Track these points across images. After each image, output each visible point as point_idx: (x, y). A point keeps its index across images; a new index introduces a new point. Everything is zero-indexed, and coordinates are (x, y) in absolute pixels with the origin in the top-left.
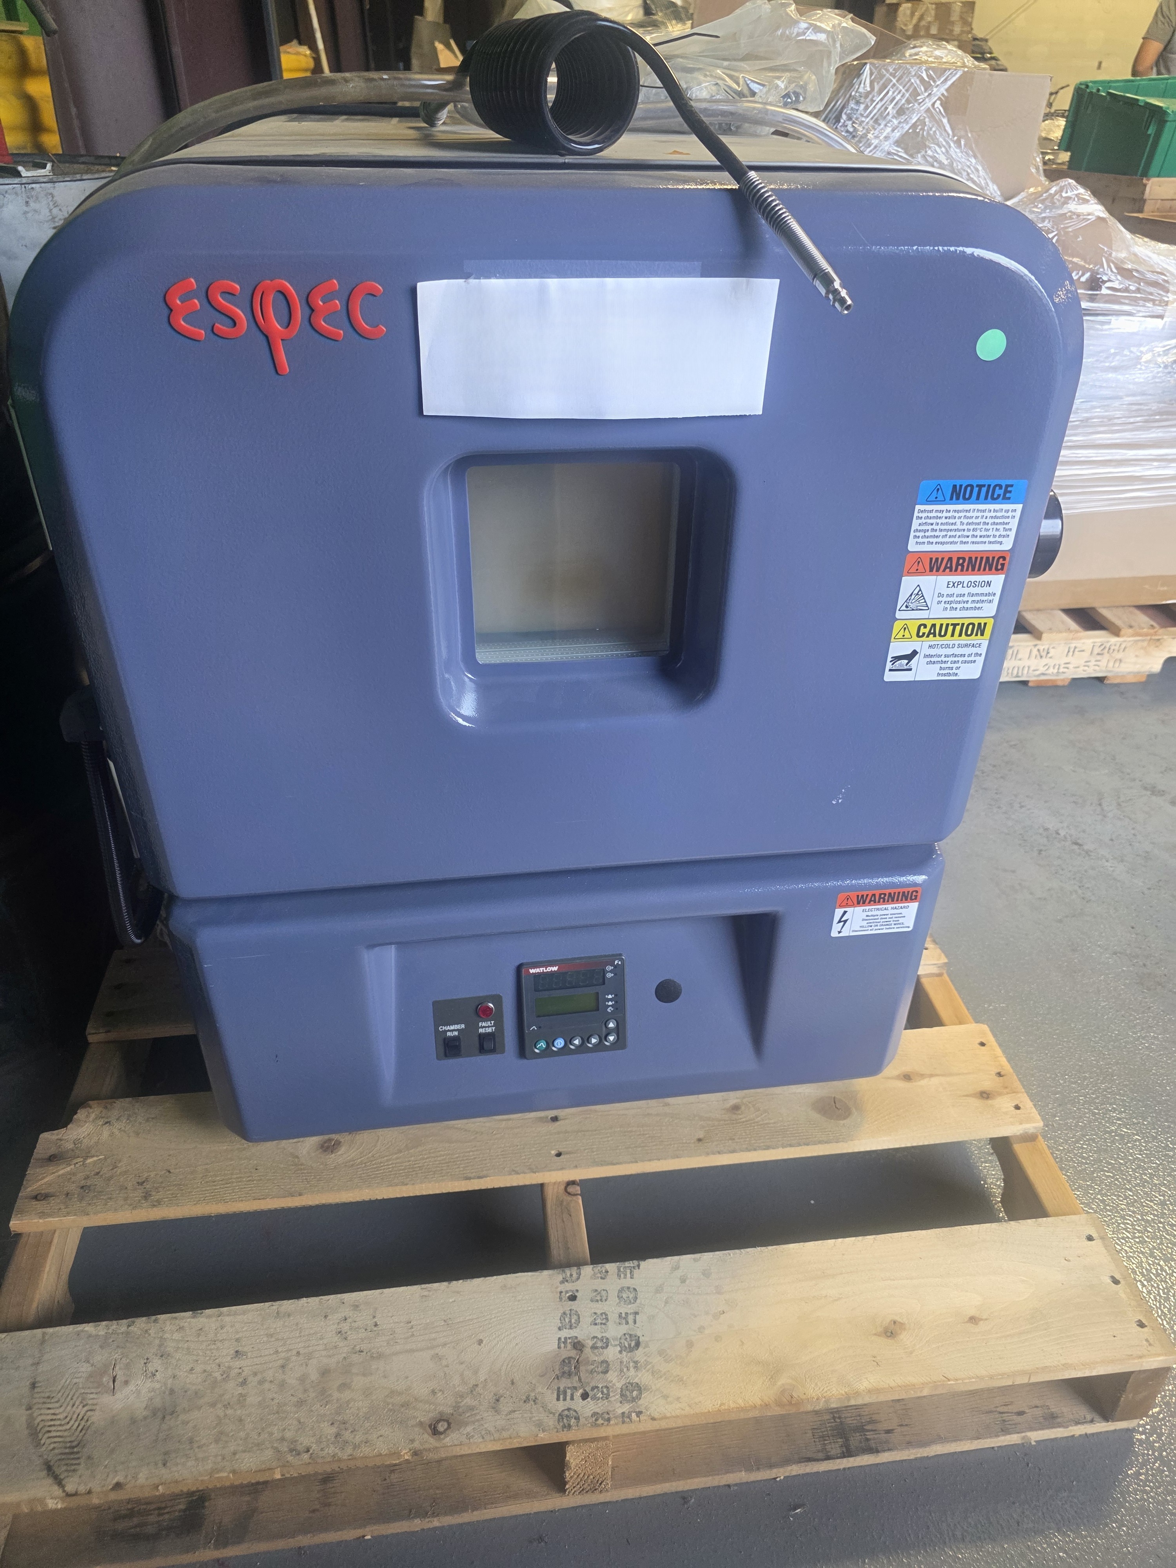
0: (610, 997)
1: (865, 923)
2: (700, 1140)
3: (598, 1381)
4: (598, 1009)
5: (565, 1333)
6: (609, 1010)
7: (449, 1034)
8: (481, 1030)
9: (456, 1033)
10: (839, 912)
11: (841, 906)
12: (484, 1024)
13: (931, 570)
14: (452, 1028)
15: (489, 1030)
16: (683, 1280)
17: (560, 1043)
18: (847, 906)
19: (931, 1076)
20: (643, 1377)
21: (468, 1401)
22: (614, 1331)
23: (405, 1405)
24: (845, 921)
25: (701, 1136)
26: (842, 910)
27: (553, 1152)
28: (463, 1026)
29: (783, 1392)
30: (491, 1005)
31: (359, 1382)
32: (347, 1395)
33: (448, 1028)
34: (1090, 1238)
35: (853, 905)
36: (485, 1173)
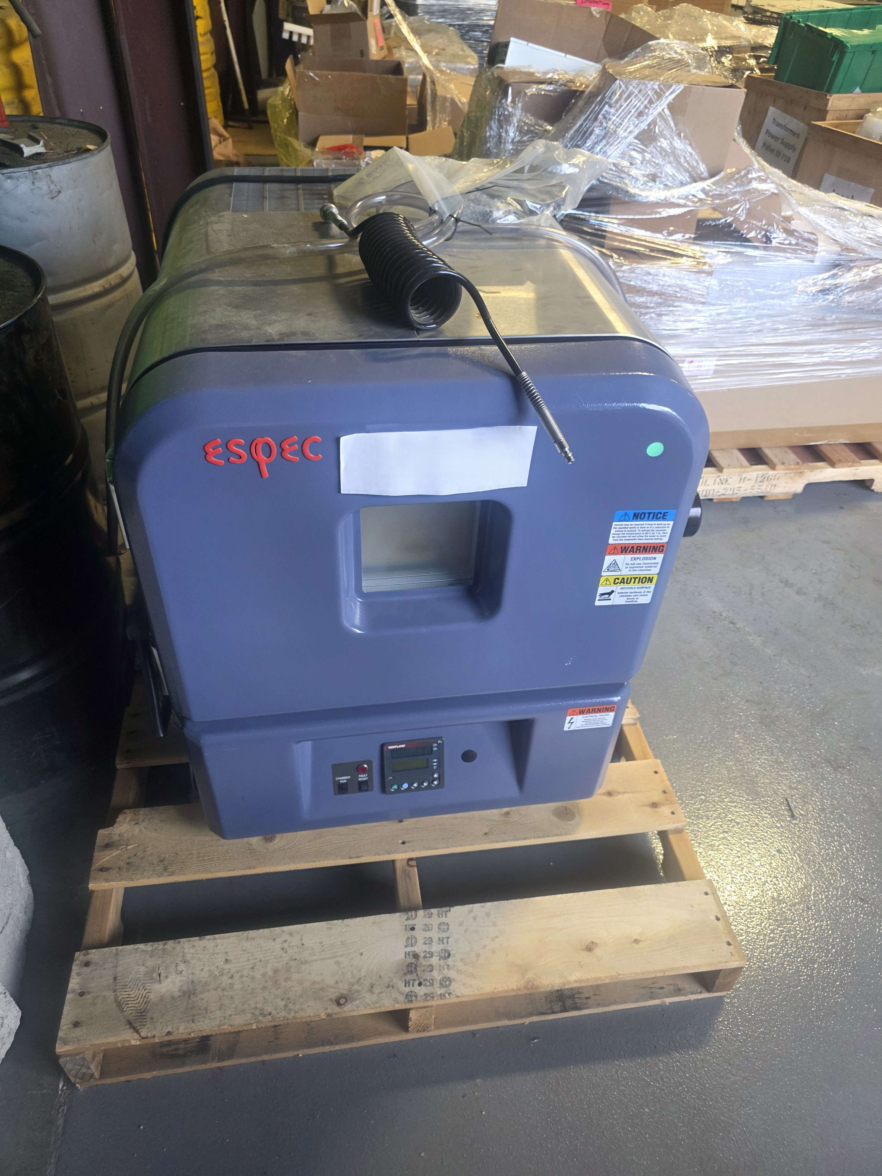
0: (435, 760)
1: (584, 723)
2: (486, 834)
3: (427, 976)
4: (428, 767)
5: (409, 949)
6: (435, 767)
7: (341, 781)
8: (360, 779)
9: (345, 781)
10: (568, 718)
11: (570, 715)
12: (362, 776)
13: (622, 552)
14: (343, 778)
15: (365, 779)
16: (475, 919)
17: (405, 786)
18: (574, 715)
19: (624, 793)
20: (452, 974)
21: (356, 987)
22: (436, 948)
23: (322, 989)
24: (572, 723)
25: (487, 831)
26: (570, 717)
27: (400, 841)
28: (349, 777)
29: (528, 982)
30: (366, 766)
31: (295, 976)
32: (289, 984)
33: (341, 778)
34: (706, 894)
35: (577, 715)
36: (360, 854)
